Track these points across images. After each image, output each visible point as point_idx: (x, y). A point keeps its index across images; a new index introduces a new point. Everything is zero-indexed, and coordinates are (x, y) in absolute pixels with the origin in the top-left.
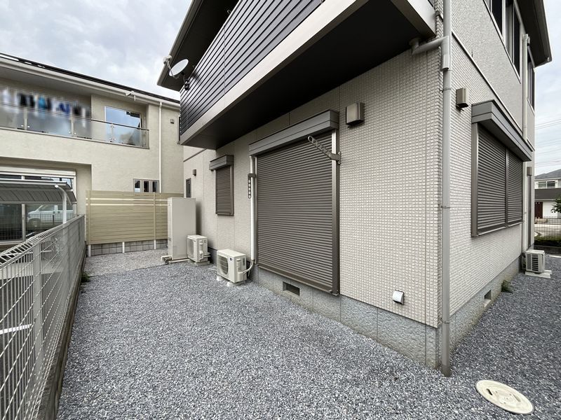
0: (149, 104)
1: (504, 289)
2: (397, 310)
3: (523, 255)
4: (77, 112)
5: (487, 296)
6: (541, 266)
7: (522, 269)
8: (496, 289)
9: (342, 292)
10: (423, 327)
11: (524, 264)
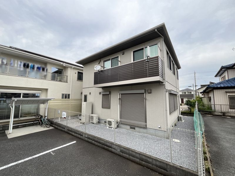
0: (68, 67)
1: (175, 125)
2: (159, 129)
3: (178, 117)
4: (43, 69)
5: (172, 126)
6: (182, 120)
7: (178, 120)
8: (174, 125)
9: (147, 127)
10: (164, 132)
11: (179, 119)
